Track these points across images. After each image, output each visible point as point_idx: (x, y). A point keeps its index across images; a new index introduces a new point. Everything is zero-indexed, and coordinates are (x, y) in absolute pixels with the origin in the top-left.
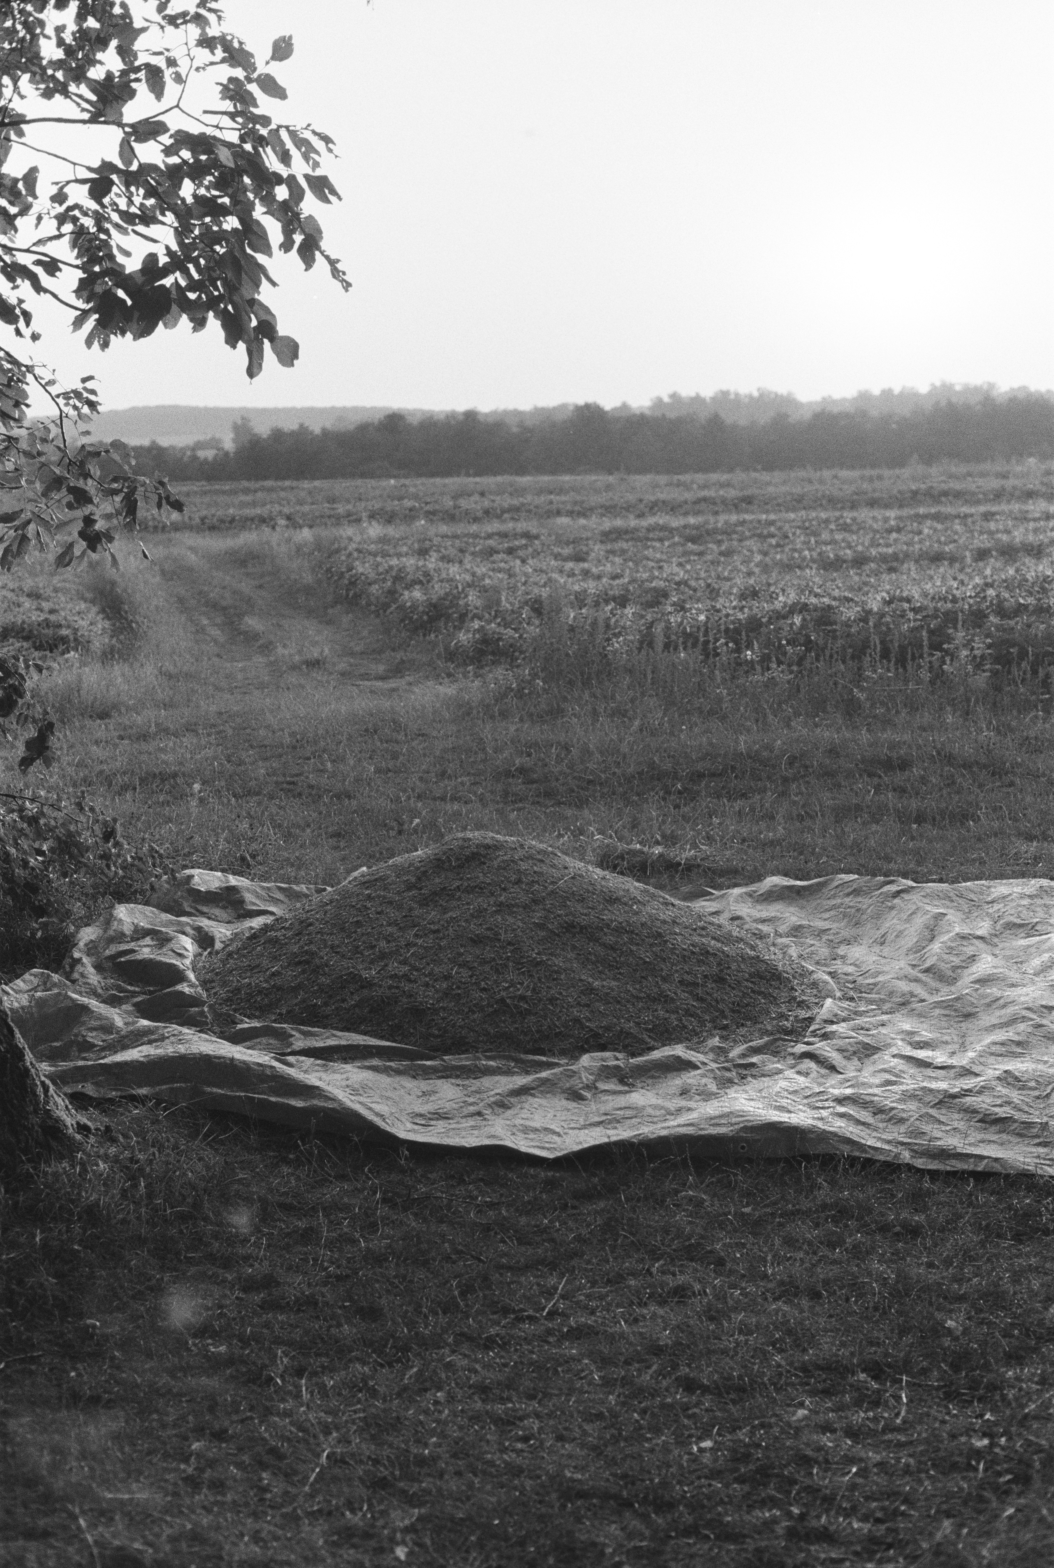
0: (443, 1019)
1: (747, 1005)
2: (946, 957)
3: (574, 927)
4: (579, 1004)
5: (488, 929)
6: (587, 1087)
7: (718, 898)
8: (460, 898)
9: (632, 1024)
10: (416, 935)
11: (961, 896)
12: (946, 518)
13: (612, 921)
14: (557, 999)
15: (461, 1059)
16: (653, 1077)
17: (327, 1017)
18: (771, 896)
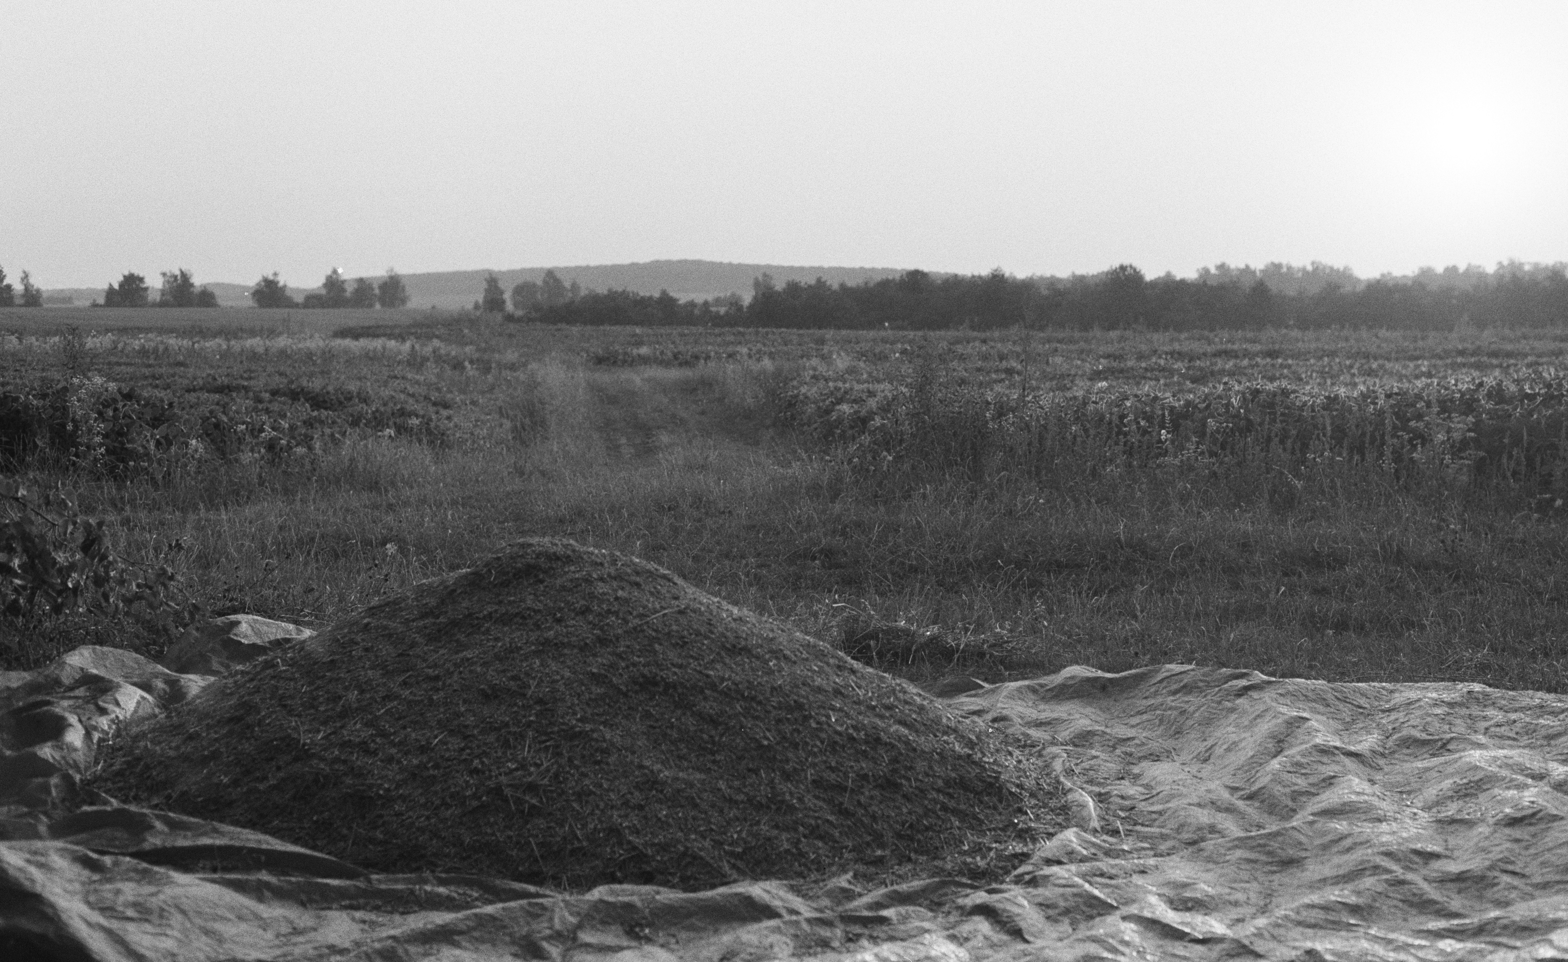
0: (398, 814)
1: (927, 829)
2: (1286, 776)
3: (656, 684)
4: (626, 804)
5: (514, 678)
6: (557, 937)
7: (987, 692)
8: (488, 630)
9: (707, 843)
10: (405, 683)
11: (1345, 700)
12: (1486, 366)
13: (723, 679)
14: (591, 793)
15: (396, 881)
16: (692, 928)
17: (230, 804)
18: (1062, 693)
